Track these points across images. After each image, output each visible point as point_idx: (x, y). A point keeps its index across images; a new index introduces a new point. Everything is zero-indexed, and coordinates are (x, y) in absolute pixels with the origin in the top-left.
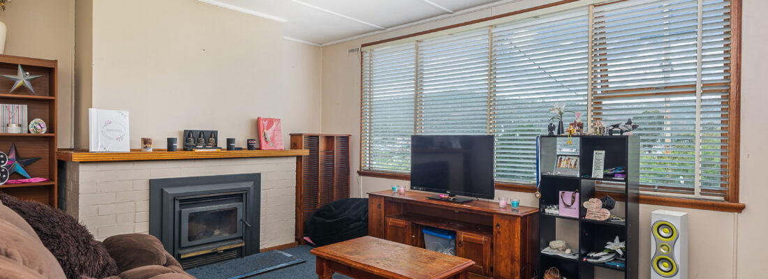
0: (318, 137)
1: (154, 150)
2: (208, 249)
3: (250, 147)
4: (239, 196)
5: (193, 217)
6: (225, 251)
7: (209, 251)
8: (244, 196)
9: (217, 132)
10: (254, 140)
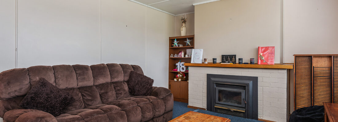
0: (312, 56)
1: (208, 63)
2: (226, 107)
3: (251, 63)
4: (244, 87)
5: (220, 91)
6: (234, 111)
7: (227, 109)
8: (246, 87)
9: (236, 55)
10: (254, 59)
